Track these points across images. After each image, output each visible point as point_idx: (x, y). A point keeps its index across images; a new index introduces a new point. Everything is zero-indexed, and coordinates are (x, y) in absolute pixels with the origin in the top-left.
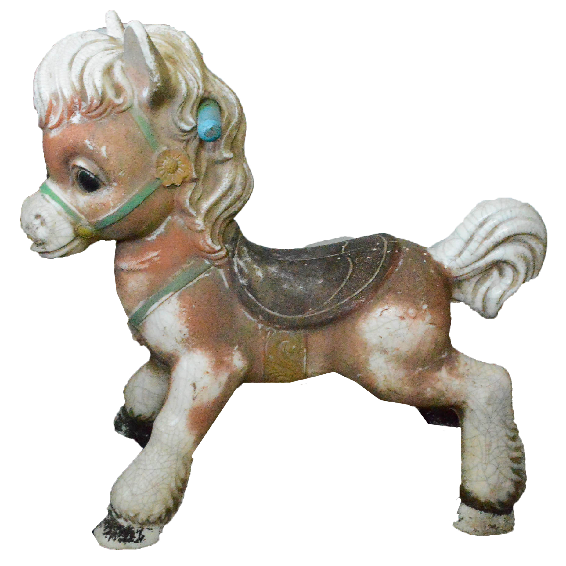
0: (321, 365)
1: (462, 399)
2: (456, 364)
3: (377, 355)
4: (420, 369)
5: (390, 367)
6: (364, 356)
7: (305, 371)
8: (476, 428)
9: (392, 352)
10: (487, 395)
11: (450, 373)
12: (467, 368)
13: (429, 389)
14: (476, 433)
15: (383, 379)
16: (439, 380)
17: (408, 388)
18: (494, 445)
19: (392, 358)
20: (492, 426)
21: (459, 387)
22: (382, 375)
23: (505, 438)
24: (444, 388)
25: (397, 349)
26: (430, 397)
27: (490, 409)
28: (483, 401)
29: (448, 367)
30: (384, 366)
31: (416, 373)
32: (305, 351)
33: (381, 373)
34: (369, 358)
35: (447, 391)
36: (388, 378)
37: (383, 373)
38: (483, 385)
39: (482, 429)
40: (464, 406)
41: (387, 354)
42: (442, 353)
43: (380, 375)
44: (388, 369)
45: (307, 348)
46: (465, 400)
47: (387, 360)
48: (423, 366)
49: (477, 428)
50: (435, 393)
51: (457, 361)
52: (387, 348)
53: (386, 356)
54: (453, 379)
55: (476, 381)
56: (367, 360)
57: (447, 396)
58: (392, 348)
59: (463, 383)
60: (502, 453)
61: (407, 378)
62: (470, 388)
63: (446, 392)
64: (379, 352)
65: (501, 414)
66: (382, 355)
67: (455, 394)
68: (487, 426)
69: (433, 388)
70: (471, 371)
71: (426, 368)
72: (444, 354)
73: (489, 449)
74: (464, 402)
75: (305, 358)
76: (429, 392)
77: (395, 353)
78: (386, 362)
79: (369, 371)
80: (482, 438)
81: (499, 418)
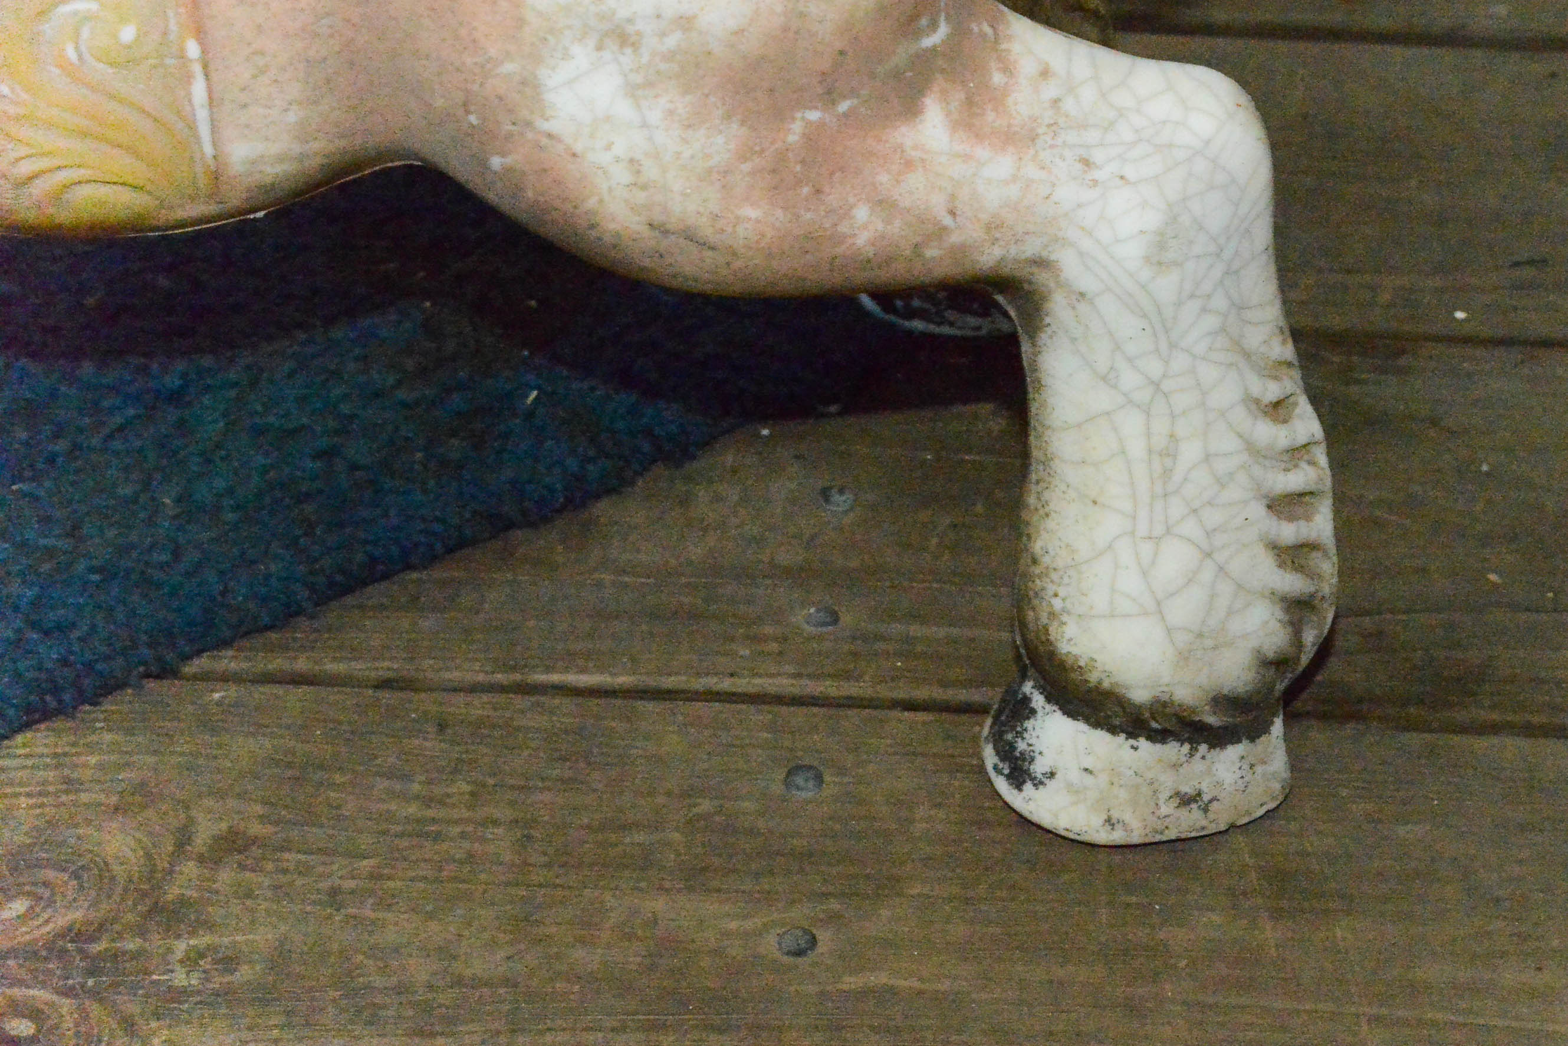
0: (292, 117)
1: (1031, 248)
2: (997, 78)
3: (581, 55)
4: (814, 116)
5: (655, 116)
6: (509, 67)
7: (208, 149)
8: (1104, 379)
9: (663, 34)
10: (1152, 220)
11: (969, 127)
12: (1050, 90)
13: (862, 213)
14: (1103, 400)
15: (622, 176)
16: (909, 164)
17: (752, 212)
18: (1190, 452)
19: (663, 66)
20: (1180, 362)
21: (1013, 192)
22: (618, 160)
23: (1240, 416)
24: (938, 204)
25: (685, 22)
26: (870, 252)
27: (1166, 286)
28: (1132, 252)
29: (958, 96)
30: (624, 109)
31: (794, 133)
32: (193, 49)
33: (608, 148)
34: (543, 72)
35: (952, 213)
36: (651, 172)
37: (620, 149)
38: (1130, 172)
39: (1129, 379)
40: (1042, 277)
41: (635, 46)
42: (924, 21)
43: (604, 158)
44: (644, 125)
45: (200, 33)
46: (1044, 254)
47: (638, 79)
48: (829, 96)
49: (1108, 379)
50: (896, 228)
51: (1000, 59)
52: (629, 21)
53: (627, 58)
54: (982, 152)
55: (1098, 156)
56: (530, 85)
57: (955, 238)
58: (658, 16)
59: (1031, 171)
60: (1221, 483)
61: (746, 167)
62: (1067, 194)
63: (948, 221)
64: (591, 43)
65: (1219, 302)
66: (607, 55)
67: (993, 227)
68: (1154, 367)
69: (884, 204)
70: (1069, 105)
71: (844, 106)
72: (934, 26)
73: (1167, 473)
74: (1040, 263)
75: (199, 90)
76: (865, 227)
77: (673, 41)
78: (632, 91)
79: (544, 141)
80: (1132, 424)
81: (1211, 322)
